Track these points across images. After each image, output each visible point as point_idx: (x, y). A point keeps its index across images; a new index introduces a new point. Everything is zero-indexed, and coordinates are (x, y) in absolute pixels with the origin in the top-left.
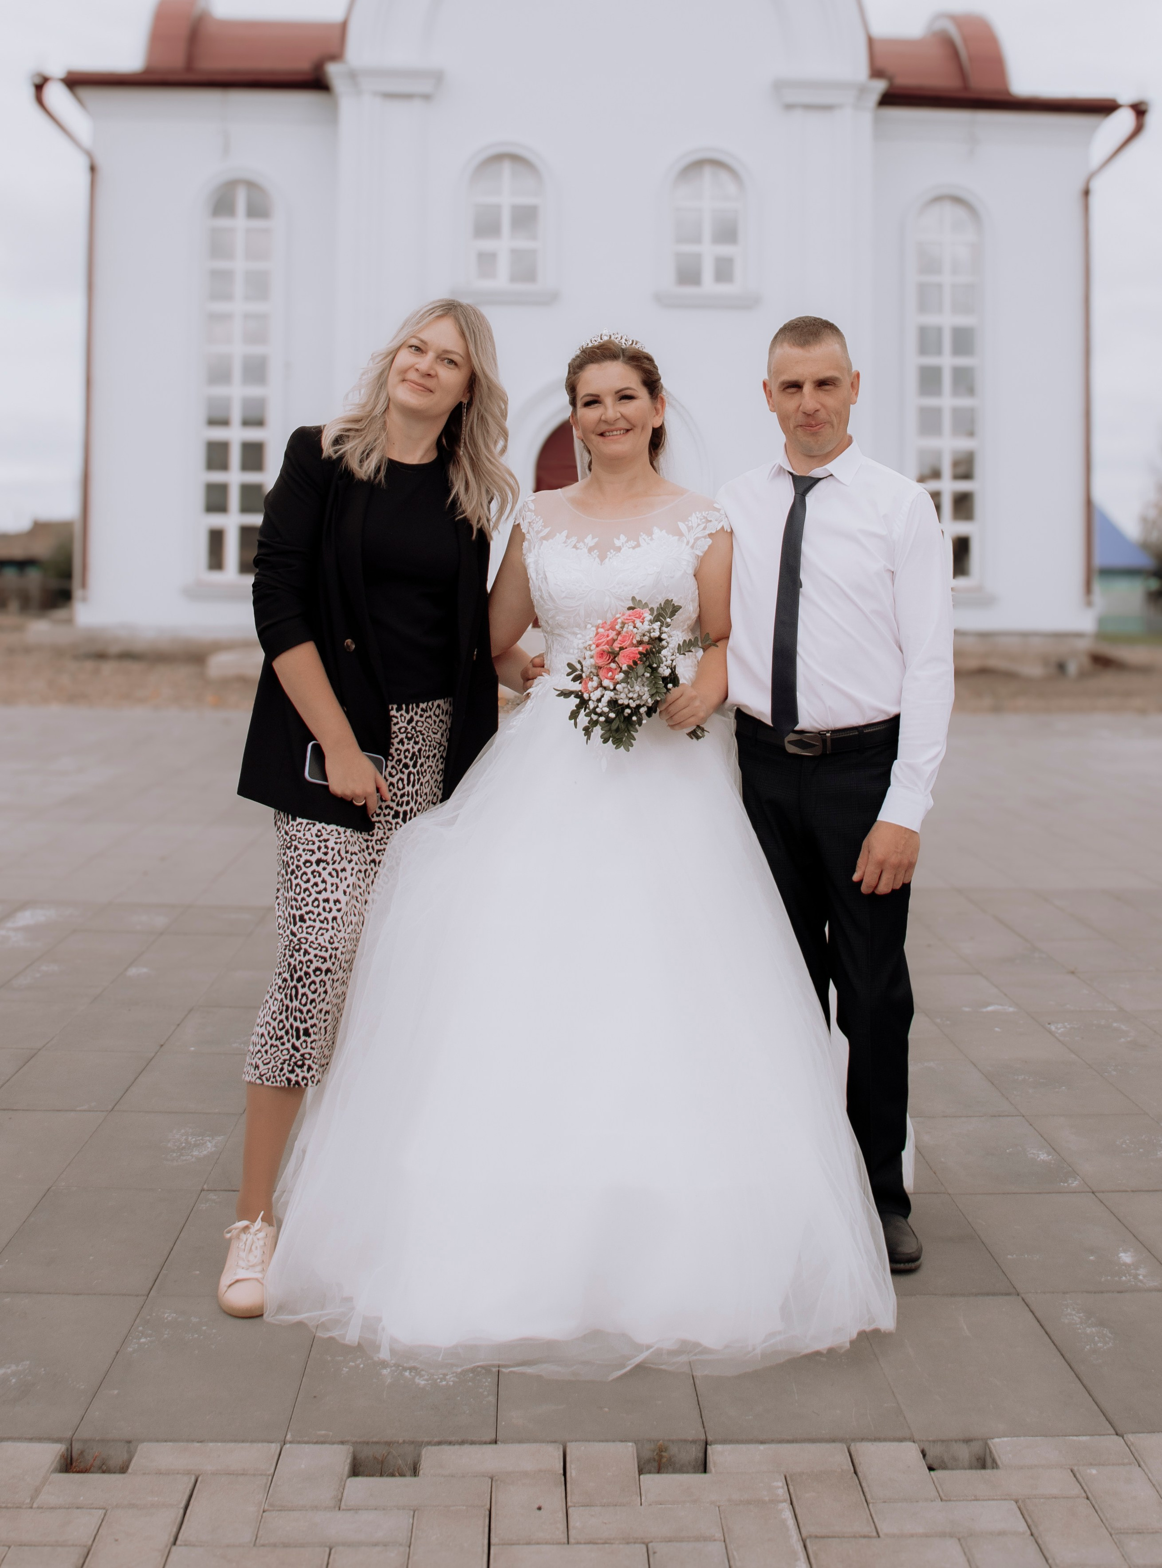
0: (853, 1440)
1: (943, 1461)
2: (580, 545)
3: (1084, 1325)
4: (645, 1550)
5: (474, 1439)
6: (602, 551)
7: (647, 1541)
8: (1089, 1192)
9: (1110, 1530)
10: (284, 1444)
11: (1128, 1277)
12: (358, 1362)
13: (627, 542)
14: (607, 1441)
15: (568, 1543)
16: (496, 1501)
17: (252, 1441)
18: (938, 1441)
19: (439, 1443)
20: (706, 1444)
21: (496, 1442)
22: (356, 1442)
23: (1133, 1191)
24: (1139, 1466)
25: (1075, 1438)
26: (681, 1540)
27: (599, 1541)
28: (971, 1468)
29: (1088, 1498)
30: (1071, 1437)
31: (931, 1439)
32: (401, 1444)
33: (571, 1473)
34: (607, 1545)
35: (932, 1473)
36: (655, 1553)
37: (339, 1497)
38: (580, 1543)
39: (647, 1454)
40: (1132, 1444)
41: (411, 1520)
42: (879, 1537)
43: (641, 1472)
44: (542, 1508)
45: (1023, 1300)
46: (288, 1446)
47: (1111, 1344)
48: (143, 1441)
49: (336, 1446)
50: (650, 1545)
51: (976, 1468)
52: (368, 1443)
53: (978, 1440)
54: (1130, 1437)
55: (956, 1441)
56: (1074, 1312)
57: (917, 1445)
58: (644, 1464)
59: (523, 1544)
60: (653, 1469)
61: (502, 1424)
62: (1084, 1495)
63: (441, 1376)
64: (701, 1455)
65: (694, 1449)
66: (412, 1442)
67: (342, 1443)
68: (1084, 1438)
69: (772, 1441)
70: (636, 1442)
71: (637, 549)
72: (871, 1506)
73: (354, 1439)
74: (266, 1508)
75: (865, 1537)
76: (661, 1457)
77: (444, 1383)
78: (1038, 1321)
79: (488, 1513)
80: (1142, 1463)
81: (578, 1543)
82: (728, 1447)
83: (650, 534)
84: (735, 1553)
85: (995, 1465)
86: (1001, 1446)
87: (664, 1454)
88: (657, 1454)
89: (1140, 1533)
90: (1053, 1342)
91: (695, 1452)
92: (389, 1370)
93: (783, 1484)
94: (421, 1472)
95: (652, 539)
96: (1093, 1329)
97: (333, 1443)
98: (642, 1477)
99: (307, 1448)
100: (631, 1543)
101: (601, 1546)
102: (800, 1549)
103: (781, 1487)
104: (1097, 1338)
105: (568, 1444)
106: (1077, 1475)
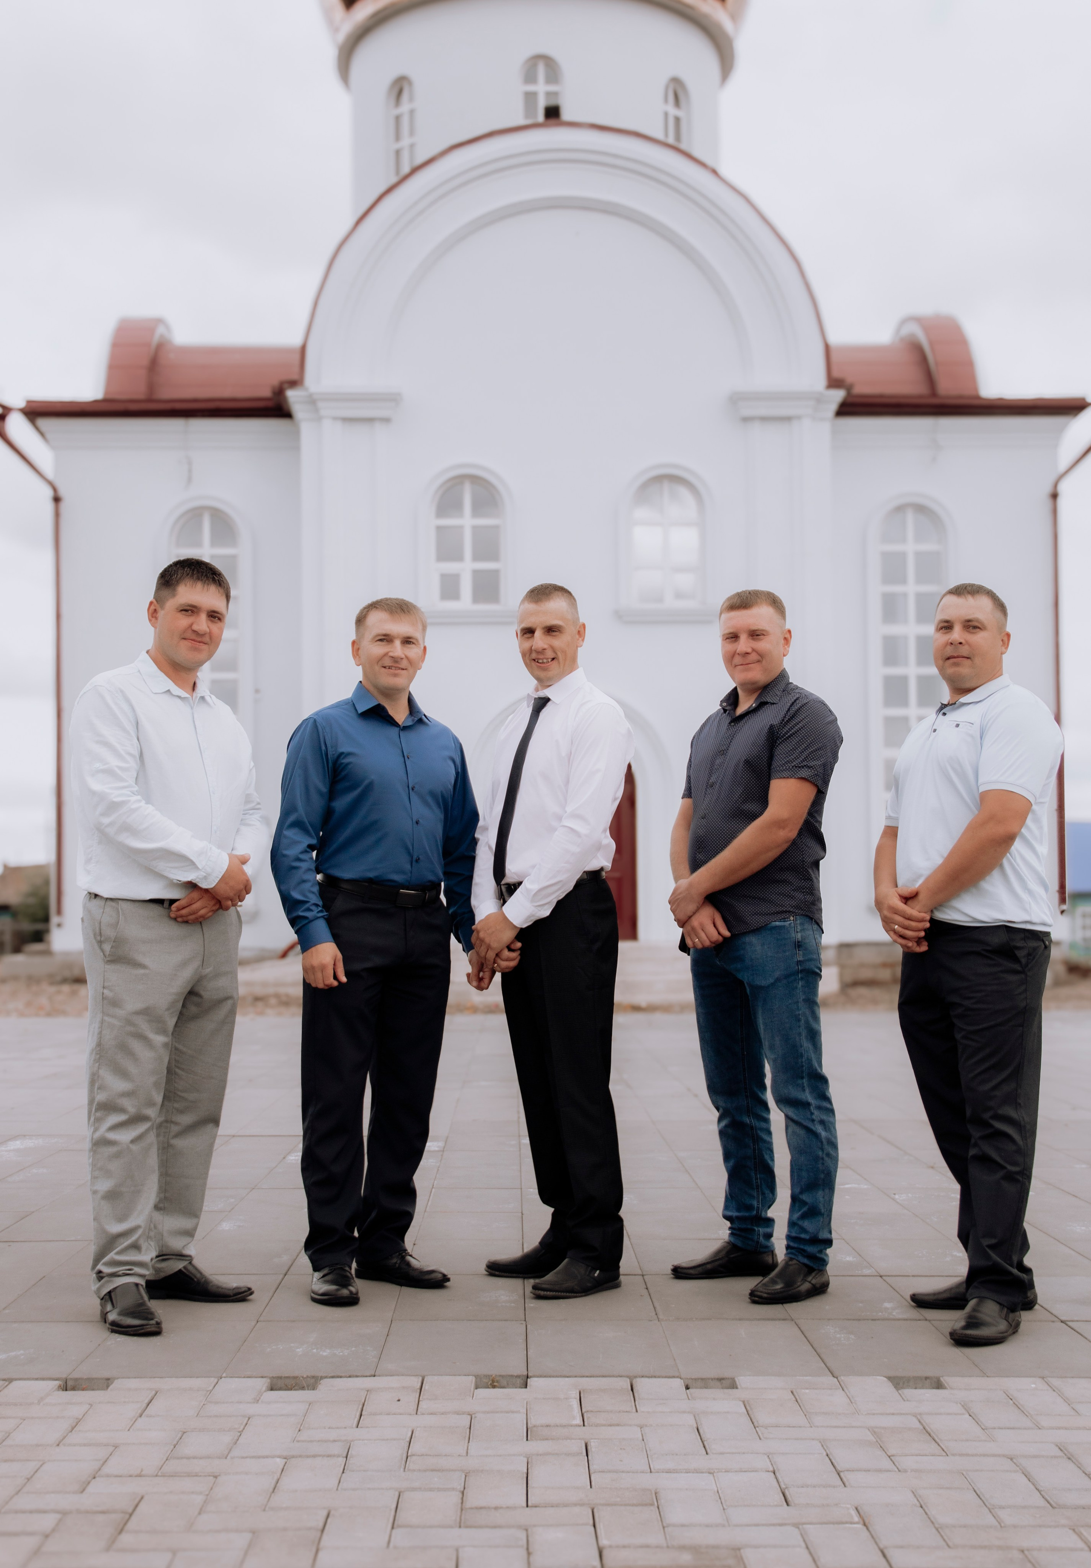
0: (636, 1377)
3: (836, 1333)
4: (470, 1417)
5: (358, 1374)
7: (471, 1413)
8: (877, 1276)
9: (805, 1413)
10: (221, 1378)
11: (884, 1313)
12: (279, 1346)
14: (455, 1375)
15: (416, 1414)
16: (368, 1399)
17: (197, 1377)
18: (698, 1379)
19: (333, 1377)
21: (374, 1376)
22: (273, 1377)
23: (913, 1276)
24: (843, 1390)
25: (802, 1378)
26: (497, 1412)
27: (439, 1413)
29: (797, 1400)
30: (799, 1377)
31: (693, 1377)
32: (305, 1378)
33: (425, 1388)
34: (443, 1415)
35: (687, 1390)
36: (475, 1417)
37: (258, 1399)
38: (425, 1414)
40: (842, 1380)
41: (307, 1407)
42: (637, 1411)
43: (476, 1389)
44: (401, 1400)
45: (795, 1323)
46: (223, 1379)
47: (852, 1341)
48: (118, 1378)
49: (258, 1379)
50: (473, 1416)
52: (281, 1378)
53: (728, 1378)
54: (842, 1378)
55: (712, 1379)
56: (831, 1328)
57: (682, 1381)
59: (385, 1415)
61: (380, 1369)
62: (794, 1399)
63: (340, 1351)
66: (313, 1377)
67: (262, 1377)
68: (807, 1378)
69: (576, 1377)
70: (476, 1376)
72: (636, 1402)
73: (271, 1375)
74: (205, 1403)
75: (627, 1412)
77: (341, 1354)
78: (802, 1332)
79: (362, 1404)
80: (845, 1389)
81: (423, 1414)
82: (543, 1379)
84: (532, 1417)
85: (737, 1388)
86: (745, 1380)
87: (495, 1384)
88: (491, 1381)
89: (828, 1414)
90: (808, 1341)
91: (519, 1381)
92: (301, 1349)
94: (318, 1389)
96: (842, 1335)
97: (256, 1377)
98: (476, 1390)
99: (236, 1379)
100: (461, 1414)
102: (578, 1415)
103: (576, 1393)
104: (843, 1339)
105: (426, 1377)
106: (795, 1393)
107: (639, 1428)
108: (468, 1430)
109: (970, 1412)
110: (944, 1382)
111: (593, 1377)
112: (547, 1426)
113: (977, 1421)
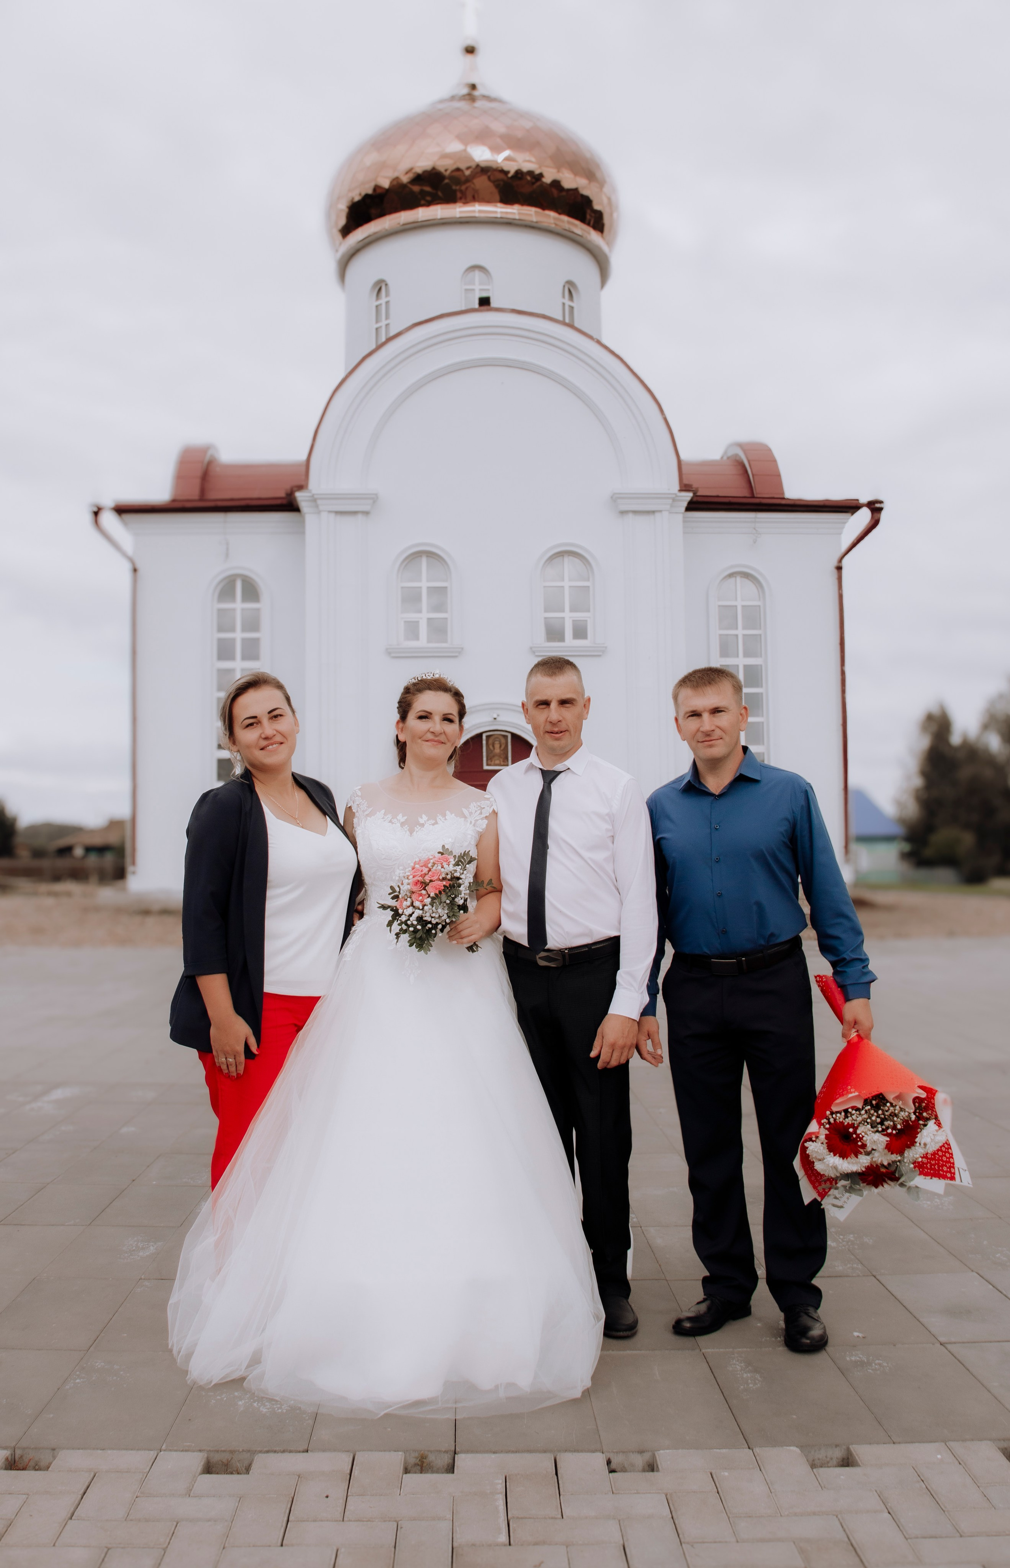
0: (559, 1451)
1: (624, 1467)
2: (394, 820)
3: (742, 1372)
4: (396, 1526)
5: (292, 1446)
6: (412, 826)
7: (397, 1519)
9: (729, 1514)
10: (160, 1452)
13: (428, 820)
14: (385, 1451)
15: (343, 1520)
16: (298, 1490)
17: (138, 1449)
18: (620, 1454)
19: (268, 1452)
20: (455, 1453)
21: (307, 1451)
22: (210, 1450)
24: (760, 1470)
25: (718, 1450)
26: (423, 1519)
27: (365, 1519)
28: (644, 1471)
29: (718, 1493)
30: (715, 1450)
31: (614, 1451)
32: (241, 1453)
33: (354, 1473)
34: (369, 1522)
35: (611, 1474)
36: (401, 1528)
37: (191, 1488)
38: (351, 1521)
39: (412, 1460)
40: (758, 1454)
41: (237, 1504)
42: (562, 1517)
43: (406, 1473)
44: (330, 1495)
45: (703, 1354)
46: (163, 1451)
47: (759, 1385)
48: (64, 1448)
49: (195, 1453)
50: (399, 1523)
51: (648, 1471)
52: (217, 1451)
53: (648, 1452)
54: (757, 1450)
55: (632, 1453)
56: (737, 1363)
57: (603, 1455)
58: (411, 1467)
59: (311, 1521)
60: (417, 1471)
61: (314, 1438)
62: (715, 1491)
64: (451, 1461)
65: (446, 1457)
66: (249, 1451)
67: (200, 1450)
68: (724, 1451)
69: (501, 1452)
70: (405, 1452)
71: (436, 826)
72: (560, 1498)
73: (209, 1447)
74: (138, 1495)
75: (552, 1517)
76: (423, 1462)
77: (280, 1411)
78: (711, 1369)
79: (291, 1500)
80: (762, 1469)
81: (350, 1521)
82: (470, 1456)
83: (444, 815)
84: (458, 1529)
85: (658, 1471)
86: (664, 1457)
87: (424, 1460)
88: (420, 1460)
89: (750, 1517)
90: (718, 1384)
91: (446, 1459)
92: (243, 1402)
93: (503, 1482)
94: (251, 1471)
95: (446, 819)
96: (749, 1374)
97: (194, 1451)
98: (404, 1476)
99: (175, 1454)
100: (386, 1521)
101: (365, 1523)
102: (504, 1526)
103: (502, 1484)
104: (750, 1381)
105: (357, 1453)
106: (714, 1476)
107: (565, 1547)
108: (393, 1549)
109: (887, 1507)
110: (853, 1452)
111: (519, 1452)
112: (473, 1545)
113: (898, 1523)
